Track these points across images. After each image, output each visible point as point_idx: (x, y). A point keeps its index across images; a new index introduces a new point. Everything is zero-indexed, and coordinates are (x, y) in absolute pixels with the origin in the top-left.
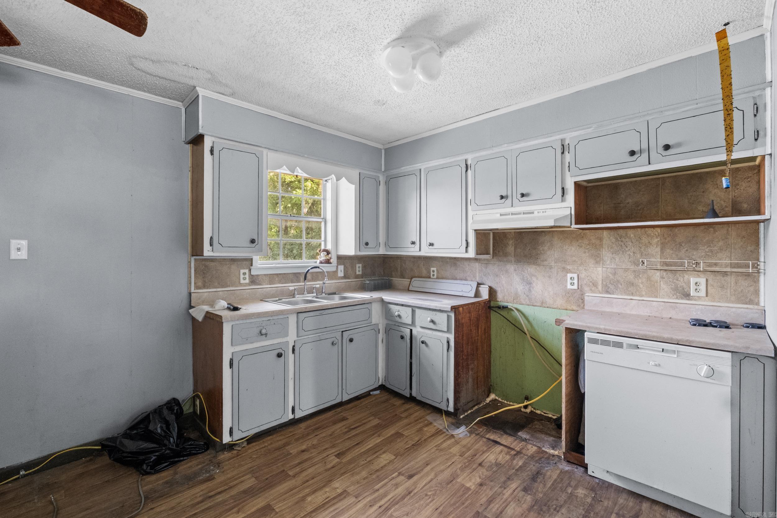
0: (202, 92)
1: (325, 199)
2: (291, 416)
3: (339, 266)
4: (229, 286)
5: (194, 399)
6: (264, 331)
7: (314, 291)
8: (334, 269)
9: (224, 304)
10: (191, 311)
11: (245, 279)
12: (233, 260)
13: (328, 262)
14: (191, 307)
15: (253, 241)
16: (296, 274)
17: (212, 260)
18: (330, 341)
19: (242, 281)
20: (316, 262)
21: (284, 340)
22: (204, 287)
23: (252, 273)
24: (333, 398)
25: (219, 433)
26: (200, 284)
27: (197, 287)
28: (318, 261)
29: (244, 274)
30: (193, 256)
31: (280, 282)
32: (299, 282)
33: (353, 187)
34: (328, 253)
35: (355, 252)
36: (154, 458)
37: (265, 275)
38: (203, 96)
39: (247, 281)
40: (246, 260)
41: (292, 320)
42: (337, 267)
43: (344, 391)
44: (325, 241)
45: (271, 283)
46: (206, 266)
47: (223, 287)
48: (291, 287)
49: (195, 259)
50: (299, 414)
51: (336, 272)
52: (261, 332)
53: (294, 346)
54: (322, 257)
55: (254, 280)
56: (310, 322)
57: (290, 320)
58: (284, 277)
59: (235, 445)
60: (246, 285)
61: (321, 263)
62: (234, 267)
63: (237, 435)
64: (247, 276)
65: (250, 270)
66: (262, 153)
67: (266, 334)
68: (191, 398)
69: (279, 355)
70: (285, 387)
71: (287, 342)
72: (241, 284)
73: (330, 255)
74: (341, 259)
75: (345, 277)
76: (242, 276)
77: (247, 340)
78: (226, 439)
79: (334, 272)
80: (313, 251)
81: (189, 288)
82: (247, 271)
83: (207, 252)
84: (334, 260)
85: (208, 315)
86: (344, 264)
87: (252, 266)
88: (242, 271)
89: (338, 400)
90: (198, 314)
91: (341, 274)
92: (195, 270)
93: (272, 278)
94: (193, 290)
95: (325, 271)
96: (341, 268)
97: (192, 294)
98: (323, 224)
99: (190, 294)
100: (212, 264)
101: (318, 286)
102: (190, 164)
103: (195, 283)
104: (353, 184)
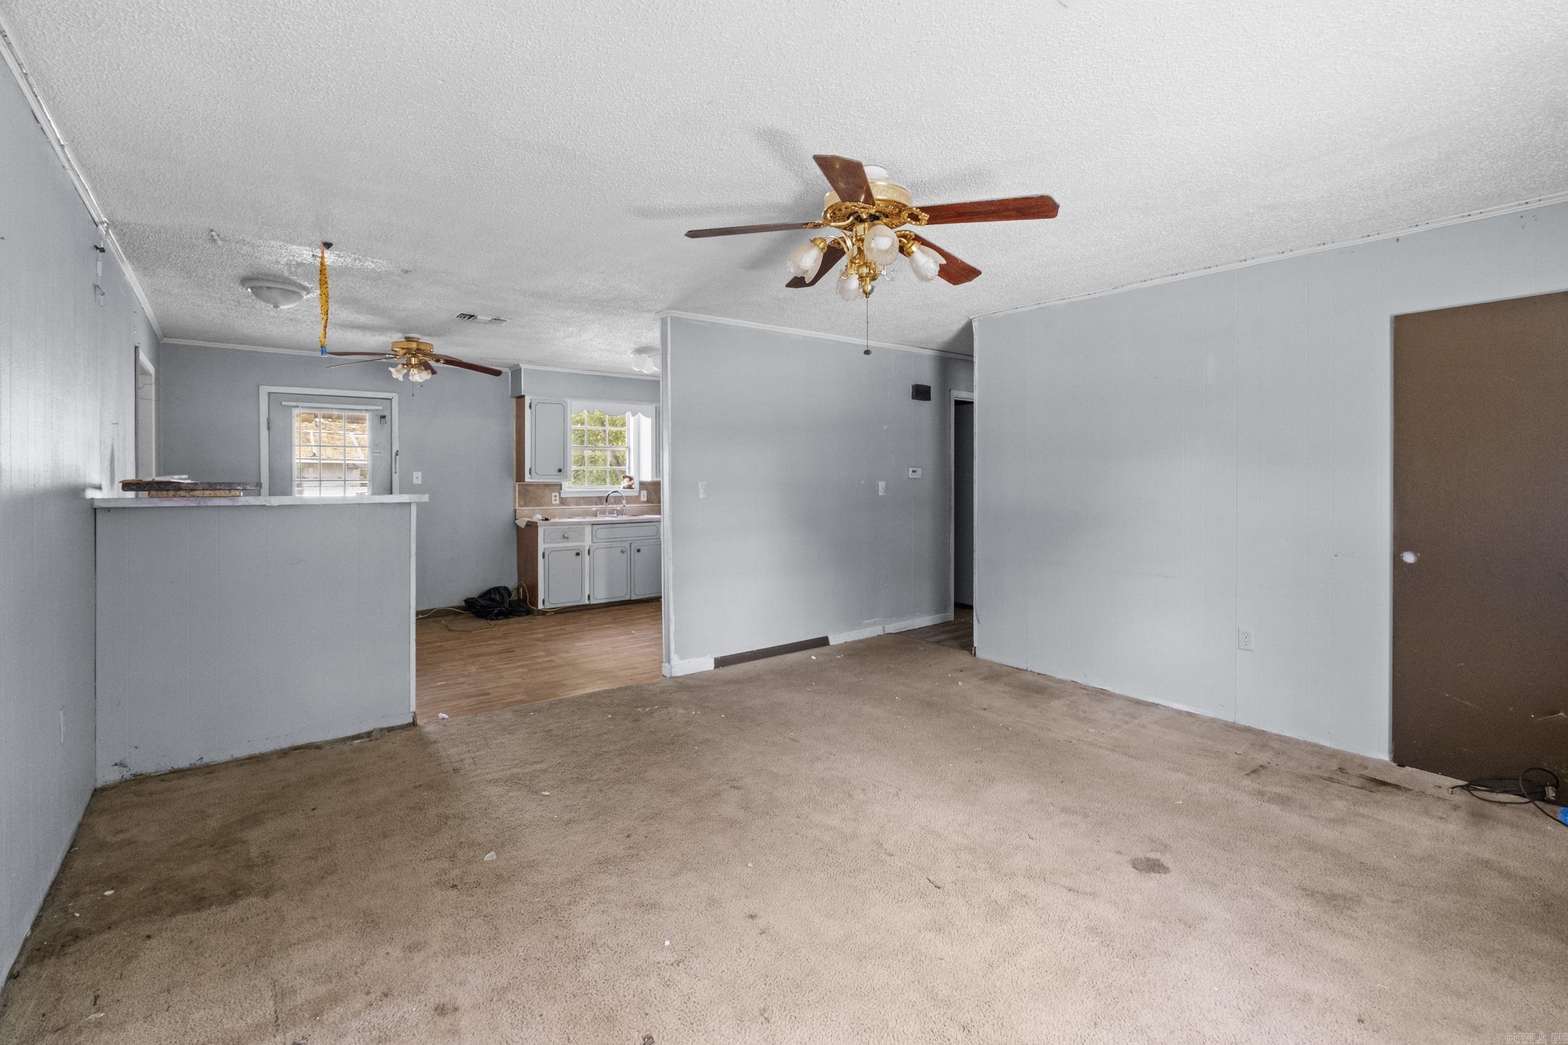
0: (523, 366)
1: (628, 429)
2: (587, 602)
3: (642, 492)
4: (543, 506)
5: (518, 589)
6: (566, 535)
7: (615, 512)
8: (637, 494)
9: (539, 517)
10: (516, 521)
11: (556, 500)
12: (547, 485)
13: (630, 487)
14: (516, 519)
15: (560, 471)
16: (600, 498)
17: (531, 485)
18: (620, 549)
19: (554, 502)
20: (620, 488)
21: (582, 544)
22: (525, 505)
23: (562, 496)
24: (622, 594)
25: (535, 604)
26: (522, 503)
27: (520, 506)
28: (622, 487)
29: (556, 496)
30: (517, 481)
31: (585, 504)
32: (602, 504)
33: (649, 420)
34: (631, 479)
35: (652, 478)
36: (496, 611)
37: (572, 498)
38: (525, 369)
39: (558, 502)
40: (556, 485)
41: (588, 529)
42: (640, 492)
43: (632, 592)
44: (629, 468)
45: (578, 504)
46: (527, 490)
47: (539, 506)
48: (594, 508)
49: (519, 485)
50: (593, 602)
51: (639, 496)
52: (564, 536)
53: (589, 550)
54: (626, 482)
55: (563, 501)
56: (602, 532)
57: (586, 530)
58: (589, 500)
59: (547, 612)
60: (556, 505)
61: (624, 488)
62: (547, 491)
63: (548, 606)
64: (557, 498)
65: (560, 494)
66: (566, 403)
67: (568, 538)
68: (515, 589)
69: (578, 554)
70: (582, 579)
71: (584, 546)
72: (553, 505)
73: (632, 481)
74: (643, 485)
75: (648, 501)
76: (553, 498)
77: (553, 541)
78: (540, 606)
79: (636, 497)
80: (616, 478)
81: (515, 506)
82: (557, 494)
83: (528, 479)
84: (636, 486)
85: (529, 524)
86: (647, 489)
87: (561, 489)
88: (554, 494)
89: (627, 598)
90: (522, 523)
91: (644, 498)
92: (519, 493)
93: (579, 500)
94: (517, 508)
95: (624, 495)
96: (644, 493)
97: (517, 511)
98: (627, 452)
99: (515, 510)
100: (530, 488)
101: (619, 508)
102: (515, 413)
103: (519, 503)
104: (649, 417)
